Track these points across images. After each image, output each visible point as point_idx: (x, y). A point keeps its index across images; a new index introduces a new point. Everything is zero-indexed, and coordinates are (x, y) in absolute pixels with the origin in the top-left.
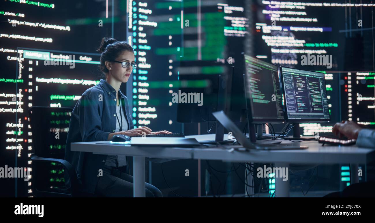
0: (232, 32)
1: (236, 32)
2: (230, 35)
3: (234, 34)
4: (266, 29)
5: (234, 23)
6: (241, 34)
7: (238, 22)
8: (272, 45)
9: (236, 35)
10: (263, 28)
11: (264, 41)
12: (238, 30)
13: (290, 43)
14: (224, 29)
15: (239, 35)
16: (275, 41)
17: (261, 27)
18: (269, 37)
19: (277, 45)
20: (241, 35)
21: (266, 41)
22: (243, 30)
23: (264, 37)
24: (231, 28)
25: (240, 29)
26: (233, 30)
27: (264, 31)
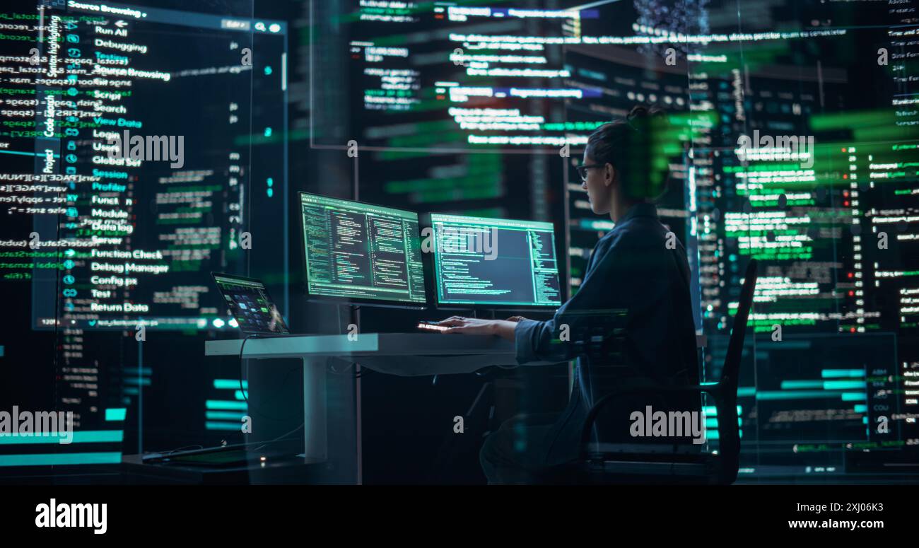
0: (382, 100)
1: (391, 100)
2: (378, 107)
3: (386, 104)
4: (459, 93)
5: (388, 83)
6: (403, 105)
7: (394, 80)
8: (471, 127)
9: (390, 107)
10: (452, 91)
11: (453, 118)
12: (396, 97)
13: (510, 123)
14: (364, 95)
15: (398, 108)
16: (477, 119)
17: (447, 88)
18: (465, 112)
19: (482, 127)
20: (402, 107)
21: (458, 120)
22: (406, 97)
23: (452, 111)
24: (382, 93)
25: (401, 94)
26: (385, 96)
27: (454, 98)
